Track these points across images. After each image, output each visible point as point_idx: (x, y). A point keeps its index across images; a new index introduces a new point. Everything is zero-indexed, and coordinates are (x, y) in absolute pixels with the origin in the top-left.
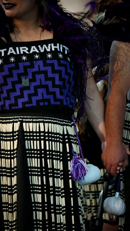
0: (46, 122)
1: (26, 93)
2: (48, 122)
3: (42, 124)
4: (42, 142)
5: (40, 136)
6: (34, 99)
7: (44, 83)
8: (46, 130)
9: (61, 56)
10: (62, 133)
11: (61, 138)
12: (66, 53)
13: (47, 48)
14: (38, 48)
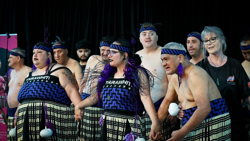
1: (108, 102)
2: (116, 117)
3: (113, 117)
4: (113, 126)
5: (112, 123)
6: (111, 105)
7: (116, 99)
8: (115, 121)
9: (124, 86)
10: (124, 123)
11: (122, 125)
12: (129, 85)
13: (121, 82)
14: (118, 82)
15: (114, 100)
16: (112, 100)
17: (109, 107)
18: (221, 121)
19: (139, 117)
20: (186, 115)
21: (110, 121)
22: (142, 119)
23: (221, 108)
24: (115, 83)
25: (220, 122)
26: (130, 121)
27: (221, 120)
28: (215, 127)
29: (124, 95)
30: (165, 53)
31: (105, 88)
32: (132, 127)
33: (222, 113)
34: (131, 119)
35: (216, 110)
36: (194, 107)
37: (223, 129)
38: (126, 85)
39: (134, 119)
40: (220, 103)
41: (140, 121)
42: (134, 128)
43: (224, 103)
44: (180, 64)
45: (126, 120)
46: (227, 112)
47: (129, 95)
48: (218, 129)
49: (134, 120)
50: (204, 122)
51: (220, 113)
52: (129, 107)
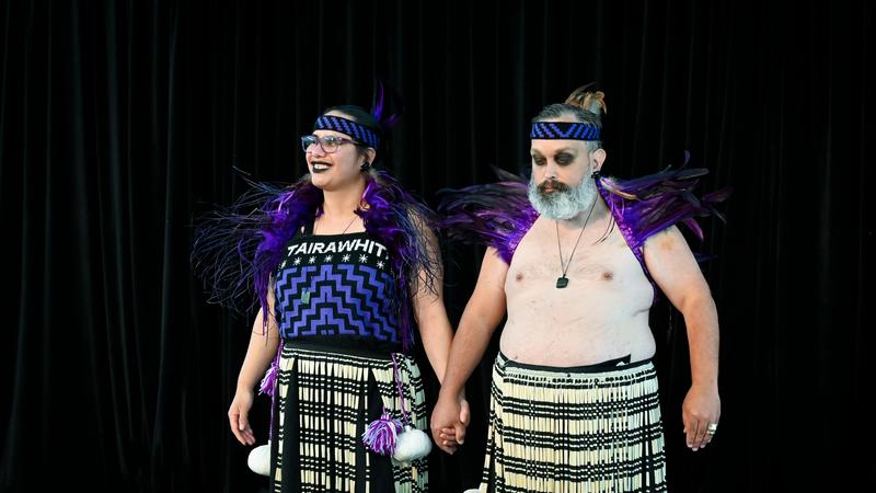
0: (330, 361)
1: (305, 313)
3: (323, 364)
4: (323, 391)
5: (320, 382)
6: (314, 323)
7: (331, 299)
8: (329, 374)
10: (359, 379)
11: (356, 388)
15: (326, 305)
16: (319, 306)
17: (308, 327)
19: (404, 359)
21: (314, 376)
24: (323, 250)
26: (379, 375)
31: (287, 267)
32: (385, 395)
34: (382, 368)
39: (390, 366)
42: (390, 397)
45: (366, 370)
49: (391, 370)
52: (377, 326)
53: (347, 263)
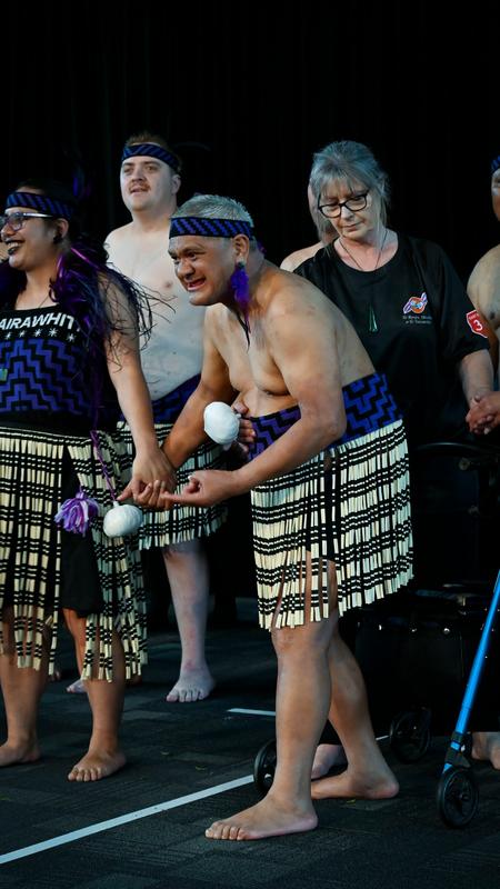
0: (24, 438)
1: (1, 389)
2: (28, 439)
4: (16, 468)
5: (14, 459)
7: (24, 375)
8: (23, 452)
9: (53, 332)
10: (54, 457)
11: (50, 465)
12: (70, 326)
13: (42, 320)
14: (32, 320)
15: (20, 381)
16: (14, 382)
17: (3, 404)
18: (378, 453)
19: (104, 437)
20: (261, 435)
21: (9, 453)
22: (115, 442)
23: (375, 410)
24: (19, 325)
25: (372, 456)
26: (75, 453)
27: (377, 446)
28: (357, 472)
29: (54, 359)
30: (187, 233)
32: (82, 472)
33: (381, 425)
34: (78, 445)
35: (359, 417)
36: (288, 411)
37: (384, 476)
38: (57, 327)
39: (88, 443)
40: (373, 393)
41: (110, 449)
42: (88, 474)
43: (384, 389)
44: (239, 267)
45: (61, 448)
46: (397, 419)
47: (71, 359)
48: (366, 478)
49: (88, 448)
50: (322, 458)
51: (371, 426)
52: (70, 401)
53: (39, 337)
